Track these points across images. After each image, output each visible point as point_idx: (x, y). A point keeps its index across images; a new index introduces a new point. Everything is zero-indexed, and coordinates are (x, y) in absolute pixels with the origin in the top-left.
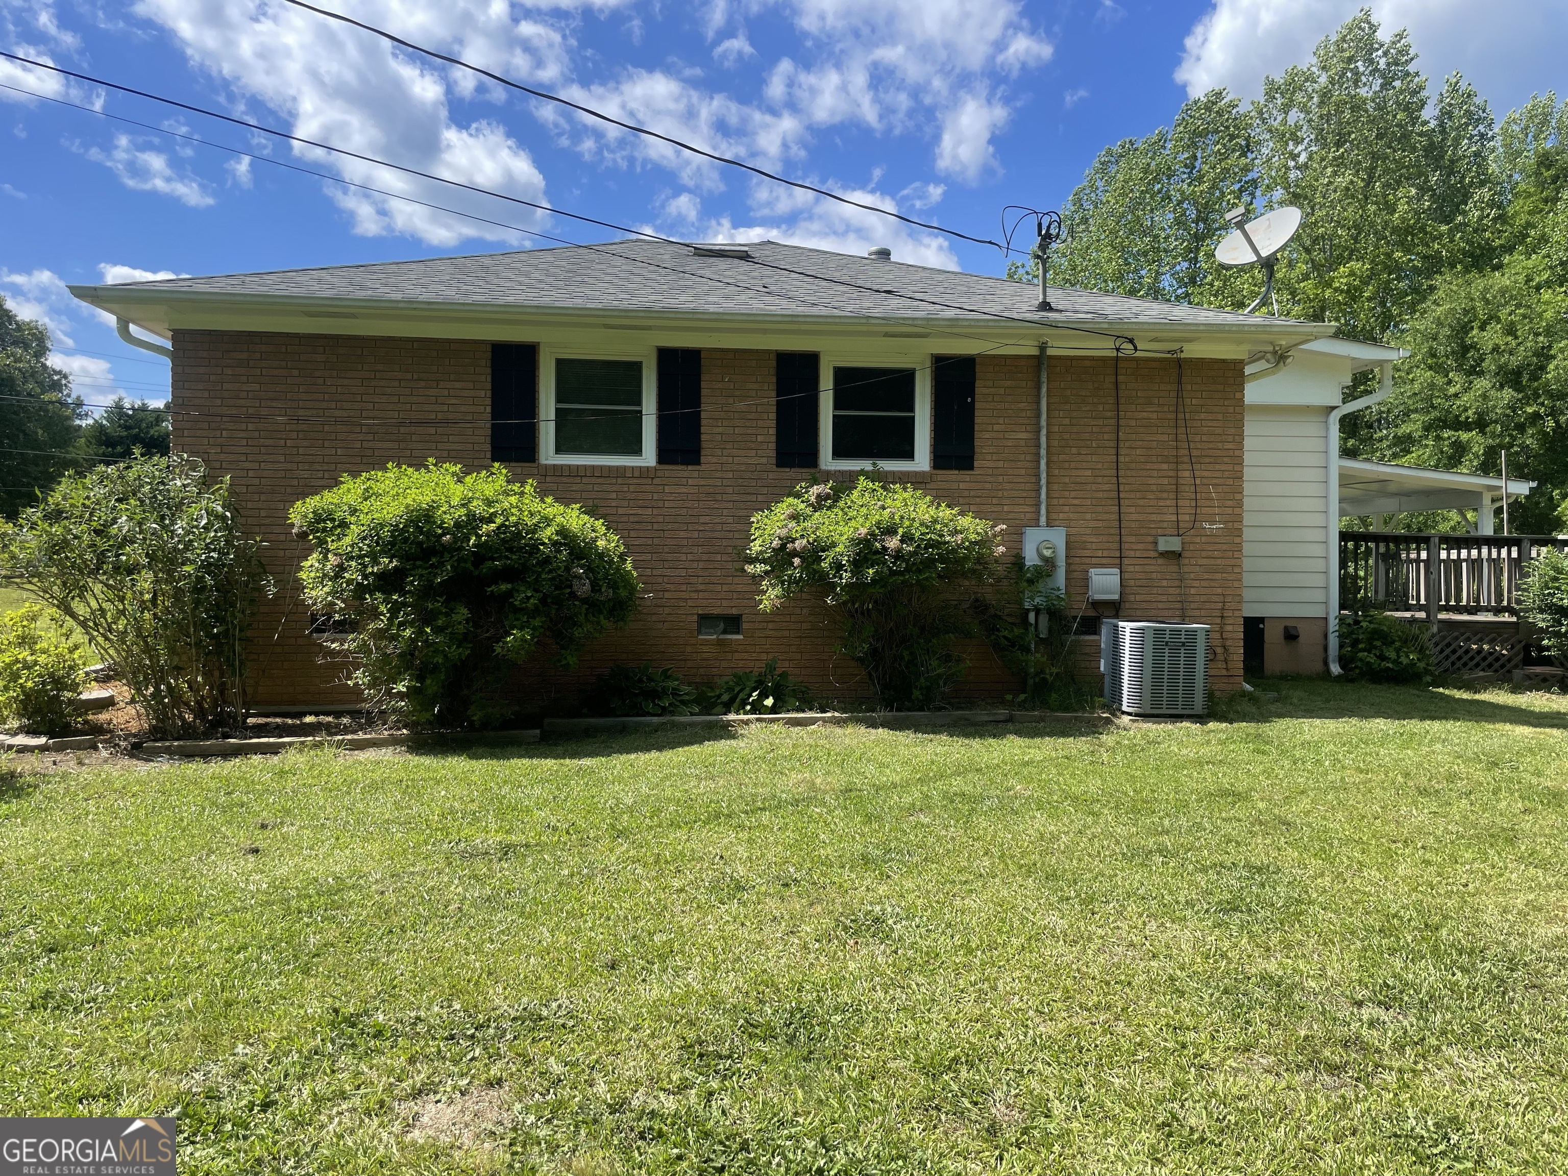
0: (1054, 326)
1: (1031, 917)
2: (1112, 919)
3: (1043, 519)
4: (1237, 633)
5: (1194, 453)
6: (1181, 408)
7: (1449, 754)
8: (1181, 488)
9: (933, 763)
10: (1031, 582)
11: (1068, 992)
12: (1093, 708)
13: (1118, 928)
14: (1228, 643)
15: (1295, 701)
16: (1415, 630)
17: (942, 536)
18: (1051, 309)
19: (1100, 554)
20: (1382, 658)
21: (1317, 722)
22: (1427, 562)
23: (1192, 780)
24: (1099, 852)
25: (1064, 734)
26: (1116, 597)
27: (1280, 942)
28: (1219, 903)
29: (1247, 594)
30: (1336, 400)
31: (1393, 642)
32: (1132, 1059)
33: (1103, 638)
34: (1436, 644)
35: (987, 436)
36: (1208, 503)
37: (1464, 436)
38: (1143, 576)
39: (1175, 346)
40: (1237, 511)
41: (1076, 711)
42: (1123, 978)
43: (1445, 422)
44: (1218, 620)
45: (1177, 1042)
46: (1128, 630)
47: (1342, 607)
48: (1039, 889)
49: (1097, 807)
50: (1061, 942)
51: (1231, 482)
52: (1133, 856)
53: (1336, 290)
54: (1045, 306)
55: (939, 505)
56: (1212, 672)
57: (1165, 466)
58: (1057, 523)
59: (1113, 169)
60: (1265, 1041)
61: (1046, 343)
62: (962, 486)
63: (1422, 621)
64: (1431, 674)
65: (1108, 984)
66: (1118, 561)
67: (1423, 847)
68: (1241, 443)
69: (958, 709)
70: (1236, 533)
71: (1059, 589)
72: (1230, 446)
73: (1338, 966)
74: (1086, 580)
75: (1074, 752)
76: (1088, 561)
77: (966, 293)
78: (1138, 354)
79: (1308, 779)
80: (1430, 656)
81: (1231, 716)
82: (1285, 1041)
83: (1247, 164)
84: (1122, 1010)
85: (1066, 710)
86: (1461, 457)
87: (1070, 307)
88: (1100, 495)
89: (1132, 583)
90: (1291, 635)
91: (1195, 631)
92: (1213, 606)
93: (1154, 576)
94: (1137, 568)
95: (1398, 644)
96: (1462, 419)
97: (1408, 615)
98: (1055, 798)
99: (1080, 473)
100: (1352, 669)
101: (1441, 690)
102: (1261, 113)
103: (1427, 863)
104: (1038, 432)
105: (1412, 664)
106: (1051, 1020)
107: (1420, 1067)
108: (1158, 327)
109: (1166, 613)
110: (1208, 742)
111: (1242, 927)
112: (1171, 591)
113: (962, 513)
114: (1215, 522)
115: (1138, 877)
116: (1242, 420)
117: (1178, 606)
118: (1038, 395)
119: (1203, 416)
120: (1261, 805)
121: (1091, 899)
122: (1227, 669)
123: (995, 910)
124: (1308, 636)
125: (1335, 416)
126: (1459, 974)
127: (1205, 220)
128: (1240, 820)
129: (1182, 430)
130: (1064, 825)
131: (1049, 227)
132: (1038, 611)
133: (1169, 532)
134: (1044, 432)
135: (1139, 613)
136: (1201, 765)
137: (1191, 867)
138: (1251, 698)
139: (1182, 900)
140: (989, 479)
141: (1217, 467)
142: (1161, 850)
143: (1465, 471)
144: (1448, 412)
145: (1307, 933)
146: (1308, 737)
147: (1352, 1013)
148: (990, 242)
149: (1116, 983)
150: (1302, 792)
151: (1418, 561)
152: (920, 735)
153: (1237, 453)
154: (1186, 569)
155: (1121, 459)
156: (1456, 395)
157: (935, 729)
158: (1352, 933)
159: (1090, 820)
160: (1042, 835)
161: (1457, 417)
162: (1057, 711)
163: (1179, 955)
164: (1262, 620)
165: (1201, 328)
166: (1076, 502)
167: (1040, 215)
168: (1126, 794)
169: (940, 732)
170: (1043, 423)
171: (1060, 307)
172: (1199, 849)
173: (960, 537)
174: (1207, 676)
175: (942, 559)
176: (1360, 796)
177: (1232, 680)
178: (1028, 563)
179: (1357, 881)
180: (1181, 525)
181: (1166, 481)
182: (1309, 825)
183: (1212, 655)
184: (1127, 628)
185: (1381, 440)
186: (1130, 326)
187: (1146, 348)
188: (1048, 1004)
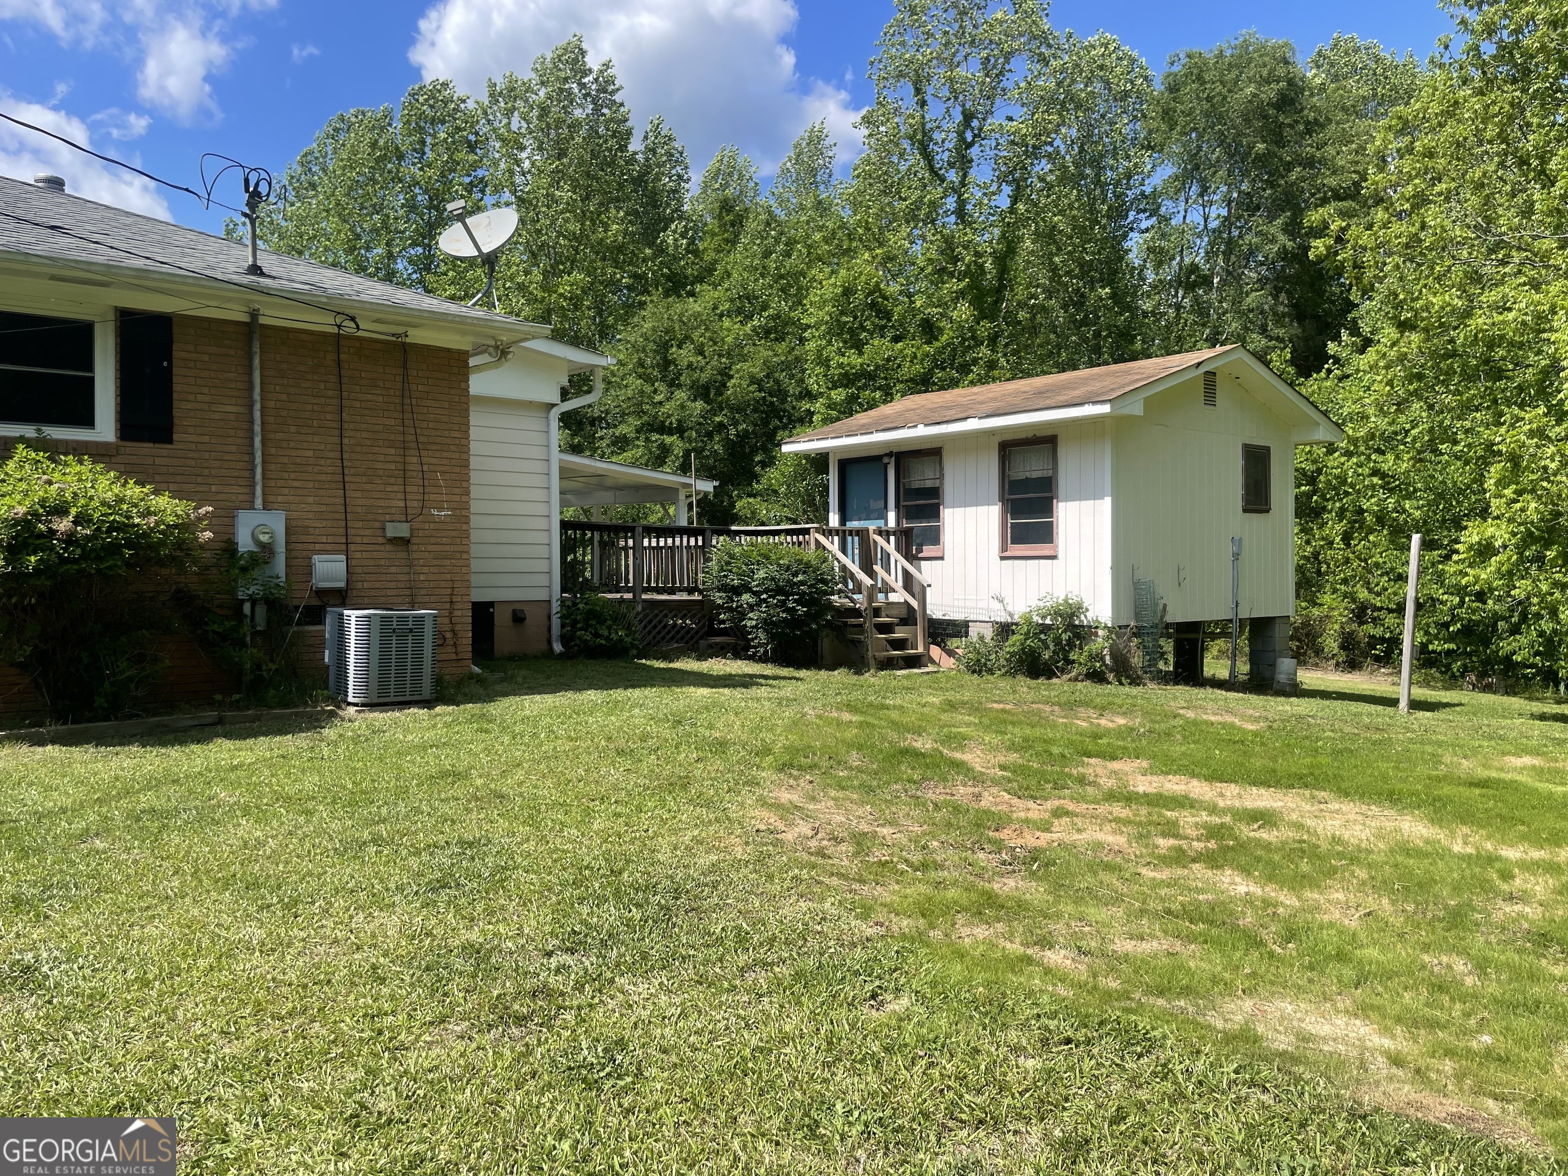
0: (265, 292)
1: (223, 933)
2: (316, 918)
3: (259, 502)
4: (465, 617)
5: (421, 439)
6: (407, 394)
7: (644, 717)
8: (409, 474)
9: (117, 779)
10: (244, 570)
11: (259, 1005)
12: (316, 703)
13: (323, 926)
14: (458, 627)
15: (520, 680)
16: (623, 609)
17: (129, 517)
18: (262, 274)
19: (324, 539)
20: (597, 635)
21: (538, 698)
22: (633, 548)
23: (415, 765)
24: (309, 852)
25: (282, 732)
26: (342, 584)
27: (484, 911)
28: (430, 882)
29: (475, 580)
30: (555, 398)
31: (606, 620)
32: (324, 1058)
33: (328, 628)
34: (641, 621)
35: (189, 406)
36: (435, 490)
37: (668, 440)
38: (371, 562)
39: (400, 330)
40: (464, 499)
41: (297, 706)
42: (322, 977)
43: (652, 425)
44: (448, 606)
45: (373, 1030)
46: (353, 619)
47: (563, 590)
48: (237, 902)
49: (310, 805)
50: (257, 953)
51: (457, 470)
52: (345, 850)
53: (561, 295)
54: (255, 269)
55: (126, 482)
56: (443, 657)
57: (392, 451)
58: (275, 506)
59: (342, 137)
60: (460, 1009)
61: (258, 310)
62: (158, 461)
63: (629, 601)
64: (637, 648)
65: (305, 987)
66: (344, 547)
67: (616, 802)
68: (467, 432)
69: (154, 715)
70: (463, 520)
71: (278, 577)
72: (457, 434)
73: (533, 923)
74: (309, 569)
75: (292, 749)
76: (311, 547)
77: (159, 242)
78: (360, 333)
79: (524, 752)
80: (635, 632)
81: (459, 697)
82: (479, 1004)
83: (475, 161)
84: (319, 1010)
85: (286, 706)
86: (666, 457)
87: (285, 275)
88: (323, 477)
89: (359, 570)
90: (518, 618)
91: (423, 616)
92: (442, 591)
93: (382, 562)
94: (365, 555)
95: (609, 622)
96: (667, 423)
97: (618, 596)
98: (265, 801)
99: (300, 453)
100: (572, 647)
101: (644, 661)
102: (485, 113)
103: (618, 815)
104: (251, 406)
105: (621, 640)
106: (237, 1039)
107: (596, 1000)
108: (381, 308)
109: (395, 600)
110: (434, 726)
111: (449, 903)
112: (401, 578)
113: (156, 492)
114: (442, 509)
115: (348, 871)
116: (467, 410)
117: (408, 592)
118: (250, 367)
119: (429, 403)
120: (479, 782)
121: (295, 902)
122: (456, 653)
123: (181, 932)
124: (533, 618)
125: (555, 414)
126: (634, 910)
127: (437, 208)
128: (457, 799)
129: (408, 416)
130: (272, 828)
131: (257, 185)
132: (254, 602)
133: (397, 517)
134: (258, 406)
135: (366, 601)
136: (425, 749)
137: (405, 852)
138: (479, 680)
139: (392, 886)
140: (192, 454)
141: (445, 454)
142: (376, 840)
143: (668, 470)
144: (655, 417)
145: (509, 897)
146: (528, 713)
147: (542, 964)
148: (187, 190)
149: (315, 984)
150: (518, 765)
151: (626, 548)
152: (102, 749)
153: (463, 442)
154: (415, 556)
155: (346, 441)
156: (661, 403)
157: (123, 739)
158: (549, 890)
159: (301, 819)
160: (246, 844)
161: (663, 422)
162: (274, 708)
163: (383, 942)
164: (491, 604)
165: (426, 315)
166: (296, 484)
167: (247, 171)
168: (344, 787)
169: (129, 743)
170: (257, 396)
171: (273, 274)
172: (416, 833)
173: (153, 519)
174: (435, 661)
175: (129, 545)
176: (568, 762)
177: (461, 663)
178: (241, 549)
179: (558, 841)
180: (409, 511)
181: (393, 466)
182: (521, 795)
183: (440, 641)
184: (353, 616)
185: (602, 438)
186: (350, 303)
187: (368, 328)
188: (236, 1023)
